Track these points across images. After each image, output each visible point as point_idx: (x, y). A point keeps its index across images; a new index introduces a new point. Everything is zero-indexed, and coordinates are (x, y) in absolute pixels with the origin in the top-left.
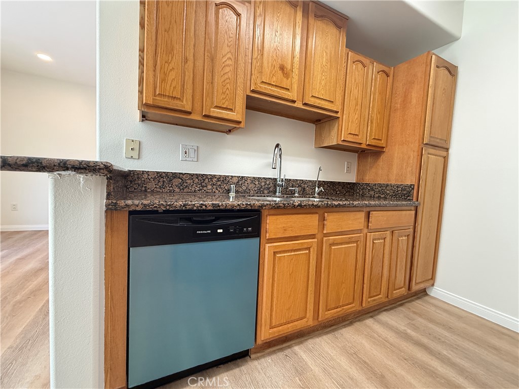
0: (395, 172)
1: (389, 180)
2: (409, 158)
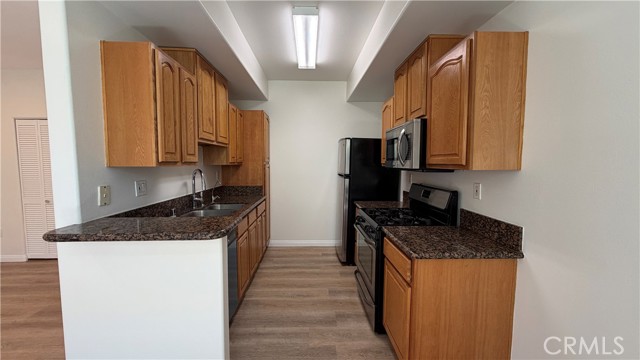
0: (250, 179)
1: (247, 183)
2: (258, 170)
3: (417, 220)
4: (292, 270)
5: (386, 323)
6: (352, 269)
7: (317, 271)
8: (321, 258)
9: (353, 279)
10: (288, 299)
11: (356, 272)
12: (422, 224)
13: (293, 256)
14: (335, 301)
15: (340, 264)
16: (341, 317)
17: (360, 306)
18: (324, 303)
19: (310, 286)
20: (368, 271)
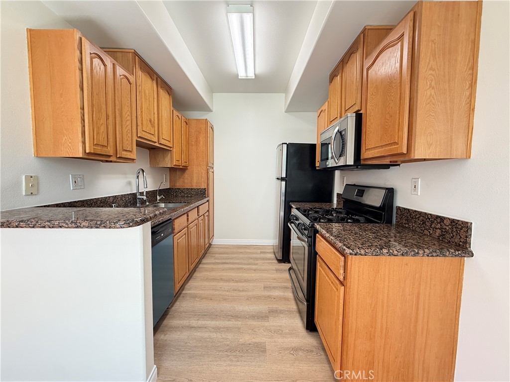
0: (195, 181)
1: (192, 186)
2: (202, 173)
3: (351, 218)
4: (231, 266)
5: (318, 321)
6: (286, 266)
7: (254, 267)
8: (258, 256)
9: (287, 275)
10: (224, 293)
11: (290, 269)
12: (356, 221)
13: (233, 253)
14: (269, 297)
15: (276, 262)
16: (274, 312)
17: (293, 302)
18: (258, 298)
19: (246, 281)
20: (301, 268)
